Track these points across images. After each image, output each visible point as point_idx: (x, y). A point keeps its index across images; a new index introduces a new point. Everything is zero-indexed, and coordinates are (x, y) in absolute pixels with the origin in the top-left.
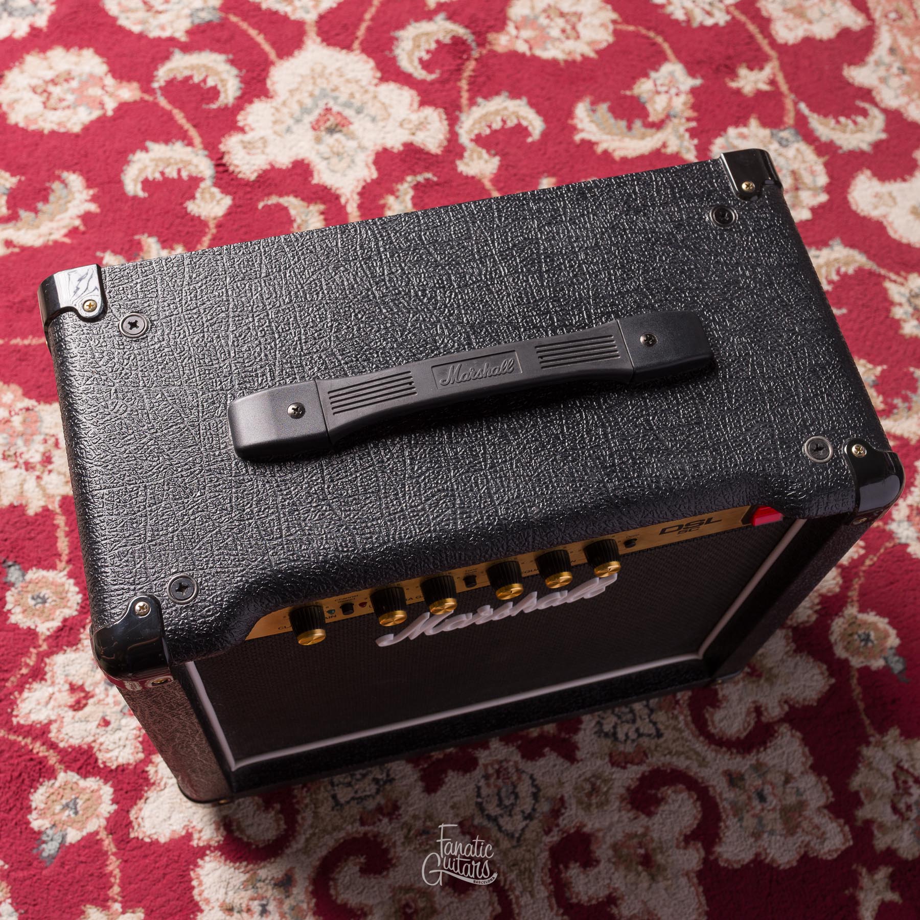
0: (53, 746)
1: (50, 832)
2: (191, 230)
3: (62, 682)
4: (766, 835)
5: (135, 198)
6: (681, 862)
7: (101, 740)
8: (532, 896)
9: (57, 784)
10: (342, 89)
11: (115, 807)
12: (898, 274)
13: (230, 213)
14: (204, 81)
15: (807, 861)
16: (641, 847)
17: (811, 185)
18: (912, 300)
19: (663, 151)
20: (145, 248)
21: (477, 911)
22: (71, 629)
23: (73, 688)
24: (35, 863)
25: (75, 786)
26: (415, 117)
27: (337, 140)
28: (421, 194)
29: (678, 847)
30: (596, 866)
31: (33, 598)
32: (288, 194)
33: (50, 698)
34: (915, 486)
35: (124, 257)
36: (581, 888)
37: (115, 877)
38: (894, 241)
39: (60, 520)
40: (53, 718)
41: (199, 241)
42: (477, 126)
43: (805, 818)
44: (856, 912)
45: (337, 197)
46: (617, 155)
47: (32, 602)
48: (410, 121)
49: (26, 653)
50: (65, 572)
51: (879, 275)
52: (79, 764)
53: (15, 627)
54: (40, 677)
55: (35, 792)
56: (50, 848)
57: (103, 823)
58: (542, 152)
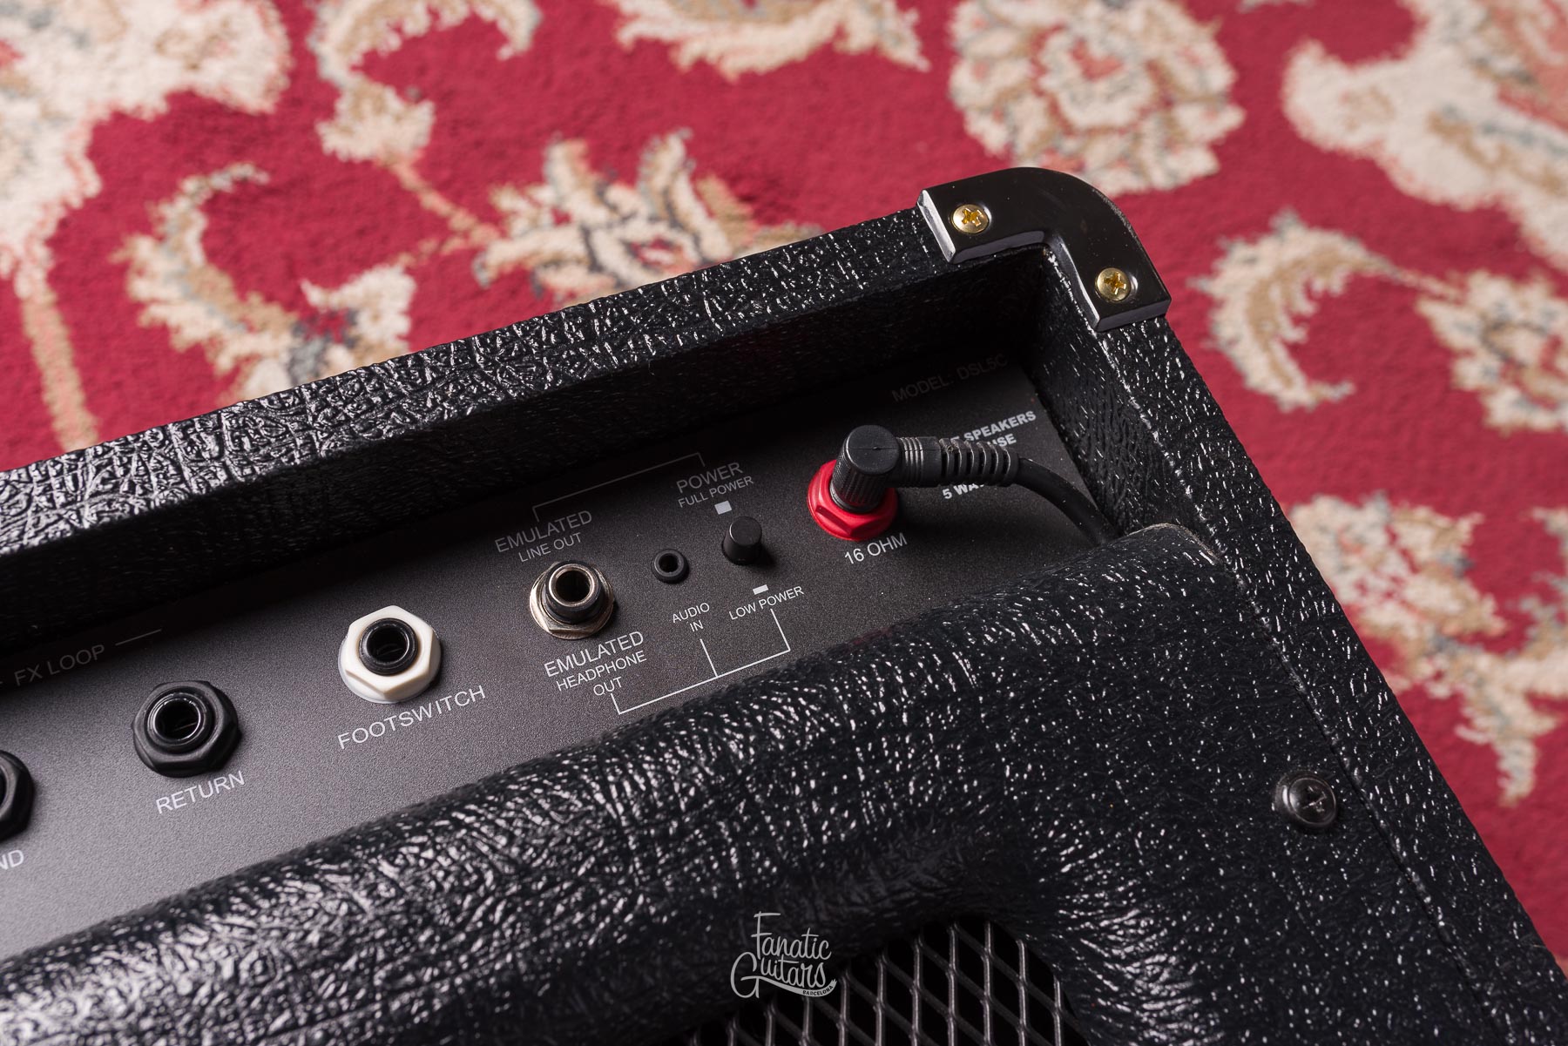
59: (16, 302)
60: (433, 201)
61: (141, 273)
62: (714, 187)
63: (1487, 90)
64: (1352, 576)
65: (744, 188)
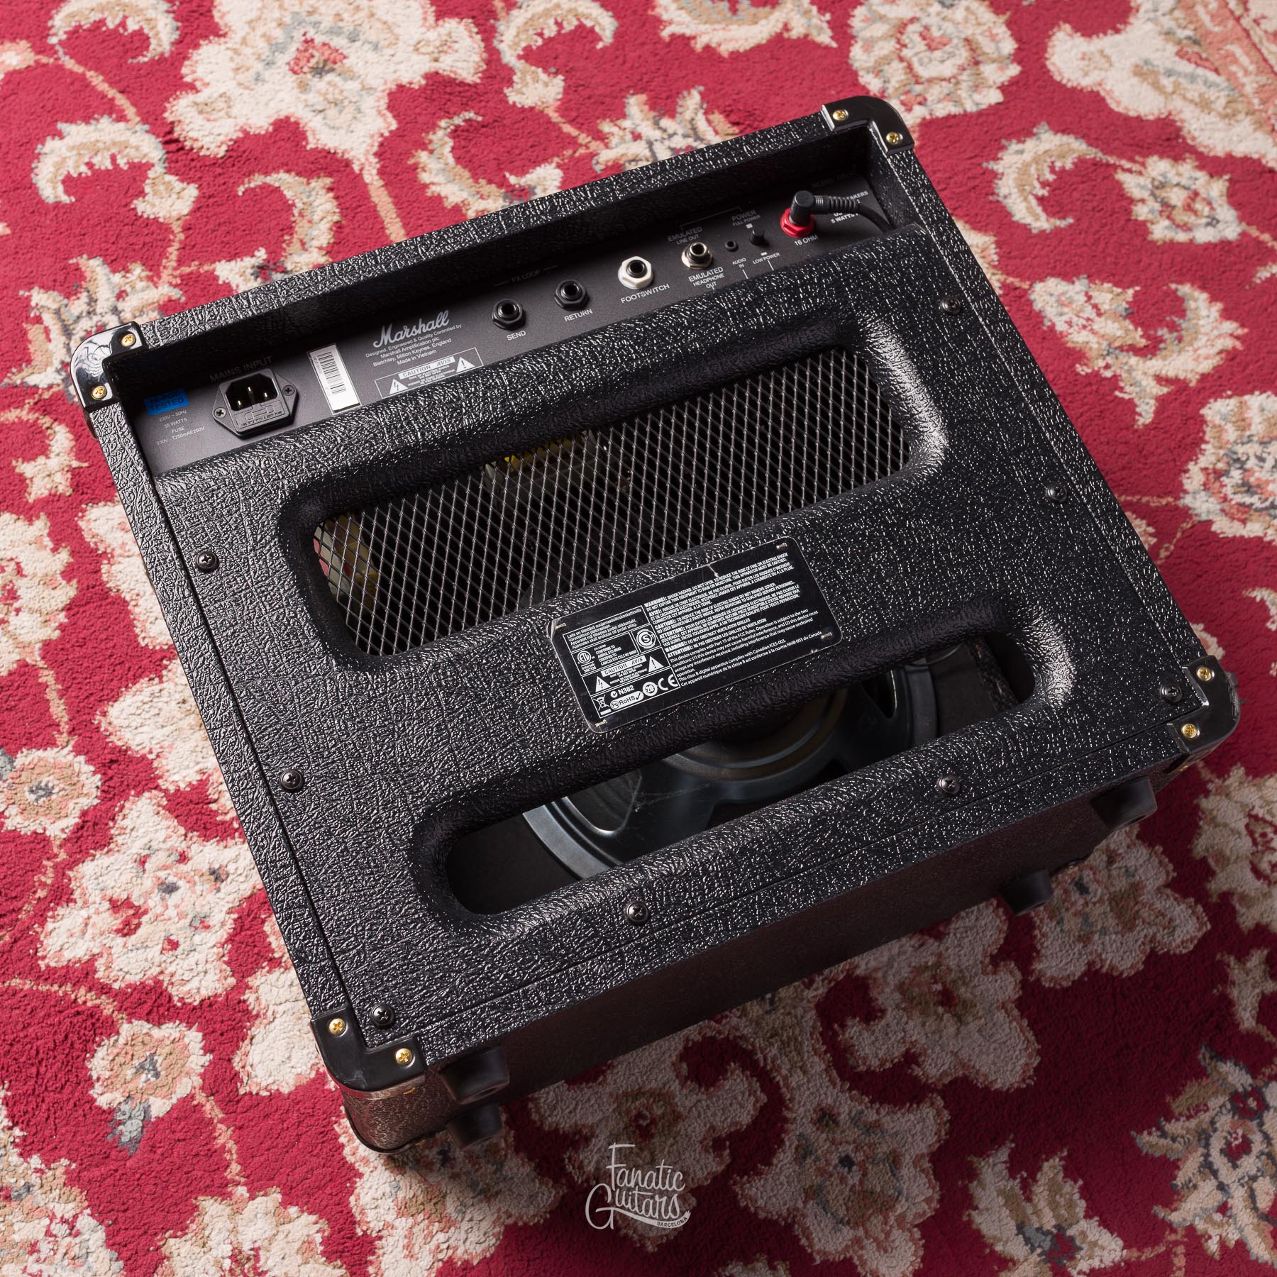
0: (104, 989)
1: (123, 1107)
2: (148, 239)
3: (98, 900)
4: (1096, 937)
5: (57, 205)
6: (992, 991)
7: (171, 969)
8: (805, 1073)
9: (122, 1041)
10: (323, 9)
11: (209, 1057)
12: (1132, 160)
13: (197, 209)
14: (123, 24)
15: (1156, 960)
16: (936, 982)
17: (995, 56)
18: (1157, 192)
19: (786, 35)
20: (88, 275)
21: (735, 1106)
22: (95, 824)
23: (115, 906)
24: (113, 1153)
25: (147, 1039)
26: (432, 35)
27: (329, 83)
28: (463, 143)
29: (985, 973)
30: (882, 1017)
31: (32, 791)
32: (276, 169)
33: (86, 925)
34: (1207, 442)
35: (60, 292)
36: (867, 1051)
37: (230, 1151)
38: (1119, 115)
39: (48, 677)
40: (96, 951)
41: (163, 254)
42: (523, 36)
43: (1144, 905)
44: (1232, 1015)
45: (348, 164)
46: (725, 50)
47: (32, 797)
48: (428, 43)
49: (39, 869)
50: (70, 748)
51: (1108, 165)
52: (147, 1007)
53: (15, 835)
54: (64, 898)
55: (93, 1056)
56: (130, 1130)
57: (198, 1081)
58: (620, 60)
59: (366, 185)
60: (567, 128)
61: (424, 170)
62: (717, 117)
63: (1172, 49)
64: (1065, 318)
65: (734, 117)
